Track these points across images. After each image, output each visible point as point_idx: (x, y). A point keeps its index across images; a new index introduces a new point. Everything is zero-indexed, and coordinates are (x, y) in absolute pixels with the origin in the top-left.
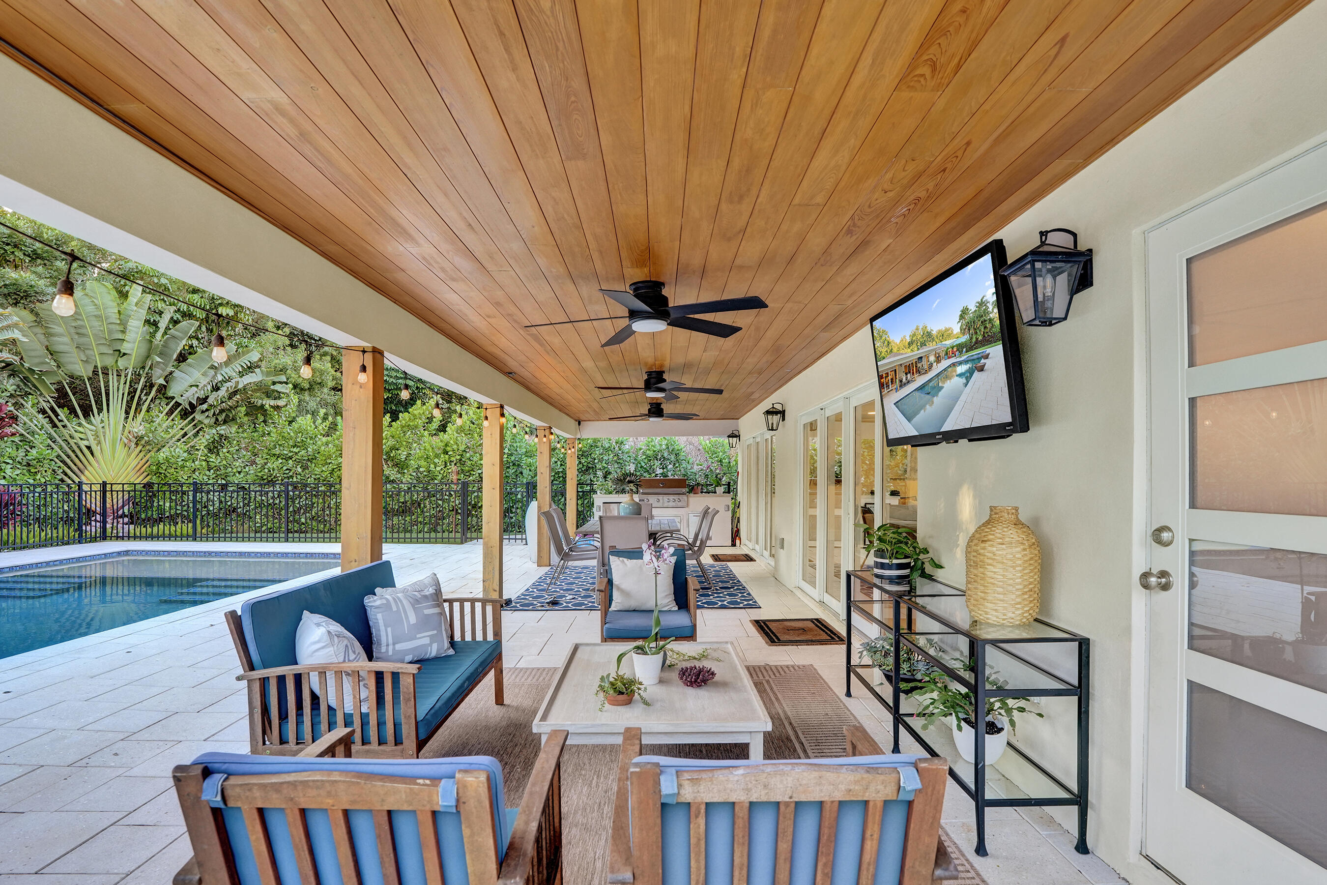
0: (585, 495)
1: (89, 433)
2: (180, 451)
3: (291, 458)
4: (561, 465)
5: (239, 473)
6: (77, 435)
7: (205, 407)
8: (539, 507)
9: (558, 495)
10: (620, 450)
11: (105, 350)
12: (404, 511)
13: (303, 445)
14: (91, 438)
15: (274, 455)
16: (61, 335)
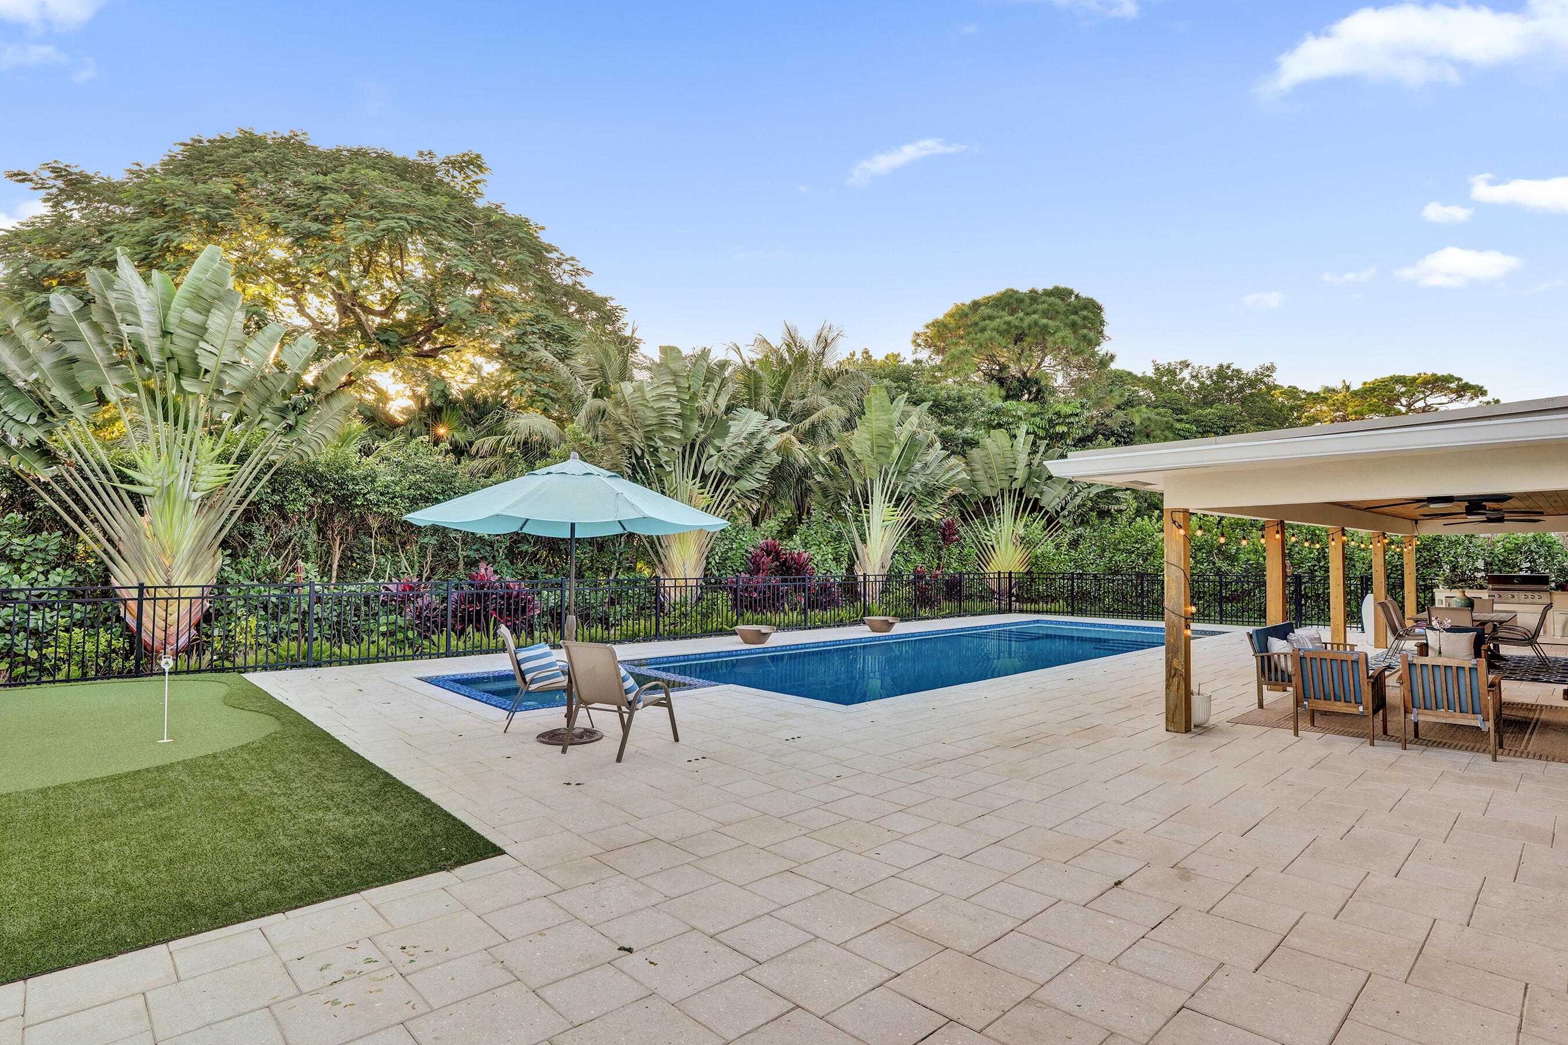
0: (1426, 589)
1: (993, 536)
2: (1050, 548)
3: (1133, 552)
4: (1399, 558)
5: (1092, 564)
6: (986, 538)
7: (1066, 513)
8: (1375, 599)
9: (1395, 587)
10: (1471, 543)
11: (1004, 477)
12: (1233, 598)
13: (1143, 542)
14: (994, 539)
15: (1120, 550)
16: (979, 470)
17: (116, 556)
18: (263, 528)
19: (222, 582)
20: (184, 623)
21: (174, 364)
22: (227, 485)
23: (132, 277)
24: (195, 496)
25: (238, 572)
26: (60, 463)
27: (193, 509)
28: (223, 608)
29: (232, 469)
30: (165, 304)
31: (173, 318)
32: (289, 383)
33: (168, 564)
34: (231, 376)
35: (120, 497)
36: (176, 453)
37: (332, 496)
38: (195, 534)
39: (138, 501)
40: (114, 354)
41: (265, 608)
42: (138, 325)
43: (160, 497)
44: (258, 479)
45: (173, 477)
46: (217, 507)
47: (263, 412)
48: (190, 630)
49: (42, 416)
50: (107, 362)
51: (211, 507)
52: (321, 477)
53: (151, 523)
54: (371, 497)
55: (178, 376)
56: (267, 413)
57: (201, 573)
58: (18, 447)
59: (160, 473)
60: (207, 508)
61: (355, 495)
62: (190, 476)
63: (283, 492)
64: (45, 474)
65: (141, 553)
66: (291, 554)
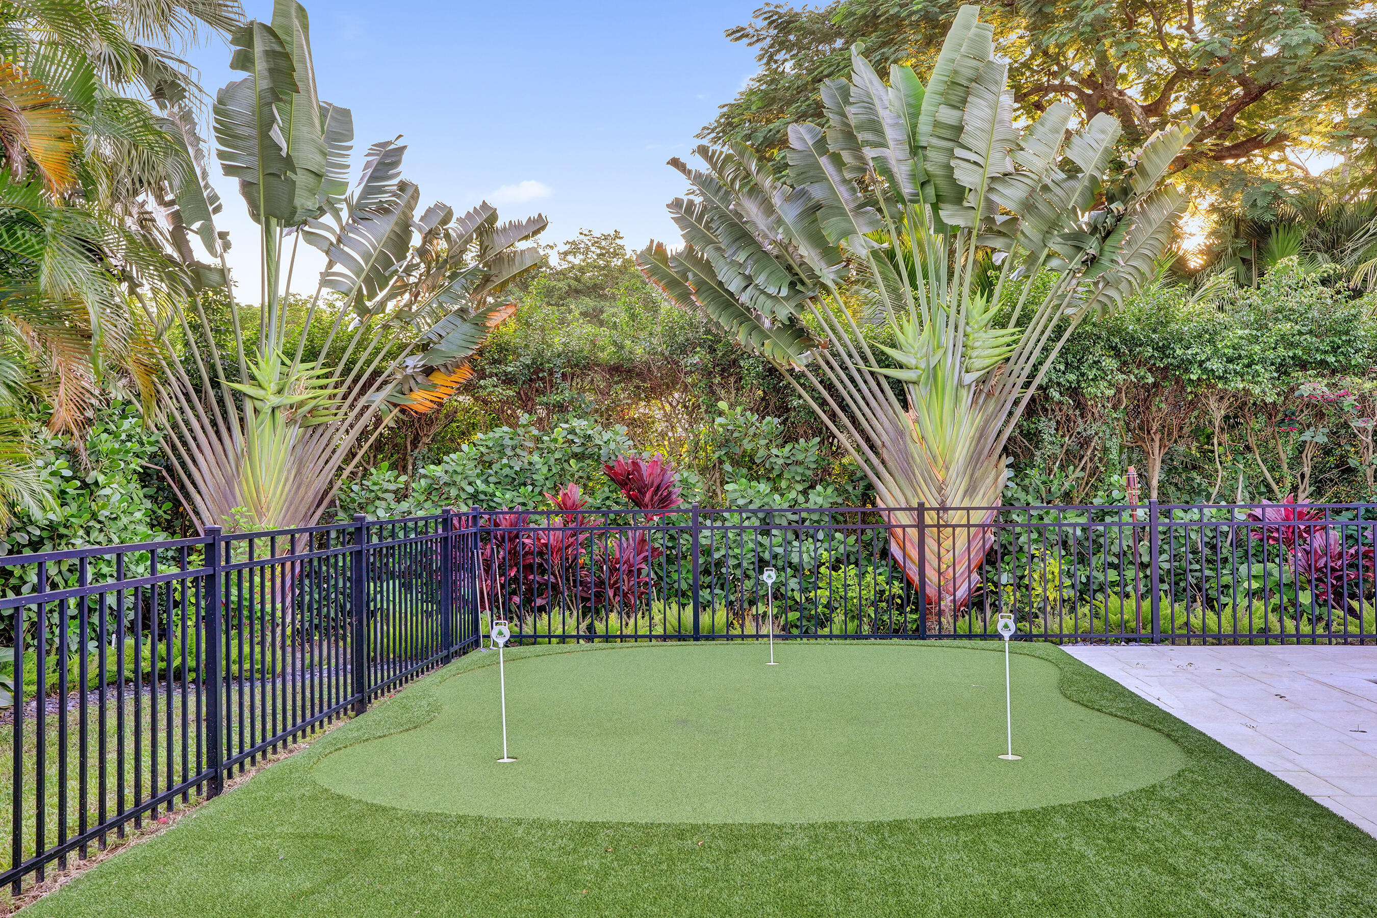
17: (881, 468)
18: (1053, 424)
19: (1009, 503)
20: (961, 568)
21: (930, 191)
22: (1008, 359)
23: (871, 82)
24: (969, 378)
25: (1025, 489)
26: (814, 346)
27: (966, 397)
28: (1011, 544)
29: (1013, 334)
30: (911, 111)
31: (924, 127)
32: (1082, 194)
33: (940, 478)
34: (1003, 195)
35: (879, 385)
36: (940, 319)
37: (1150, 370)
38: (971, 434)
39: (900, 390)
40: (859, 195)
41: (1065, 544)
42: (884, 145)
43: (926, 384)
44: (1047, 350)
45: (940, 352)
46: (997, 394)
47: (1050, 244)
48: (969, 577)
49: (792, 285)
50: (853, 205)
51: (989, 394)
52: (1132, 341)
53: (917, 421)
54: (1216, 365)
55: (935, 208)
56: (1056, 244)
57: (982, 492)
58: (771, 329)
59: (924, 350)
60: (983, 396)
61: (1185, 365)
62: (960, 349)
63: (1078, 368)
64: (800, 362)
65: (908, 464)
66: (1089, 465)
